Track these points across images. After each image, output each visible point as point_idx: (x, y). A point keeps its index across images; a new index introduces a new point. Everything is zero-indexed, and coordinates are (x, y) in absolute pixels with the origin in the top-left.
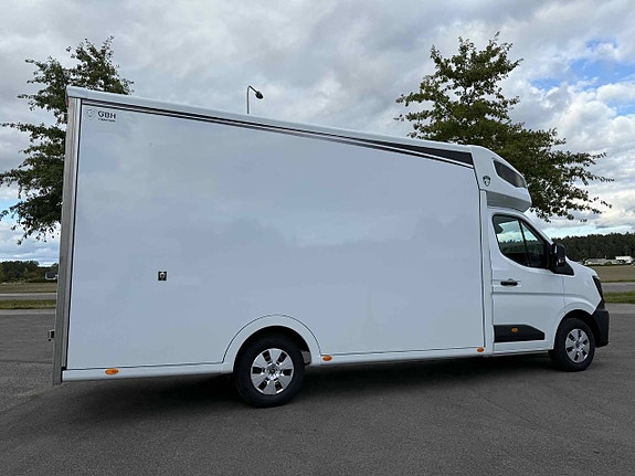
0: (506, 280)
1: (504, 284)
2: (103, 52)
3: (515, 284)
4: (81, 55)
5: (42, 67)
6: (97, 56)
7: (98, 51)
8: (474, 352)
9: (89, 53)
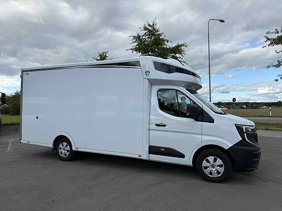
0: (158, 123)
1: (157, 125)
2: (153, 24)
3: (165, 126)
4: (145, 29)
5: (134, 37)
6: (151, 26)
7: (152, 25)
8: (136, 156)
9: (148, 27)
